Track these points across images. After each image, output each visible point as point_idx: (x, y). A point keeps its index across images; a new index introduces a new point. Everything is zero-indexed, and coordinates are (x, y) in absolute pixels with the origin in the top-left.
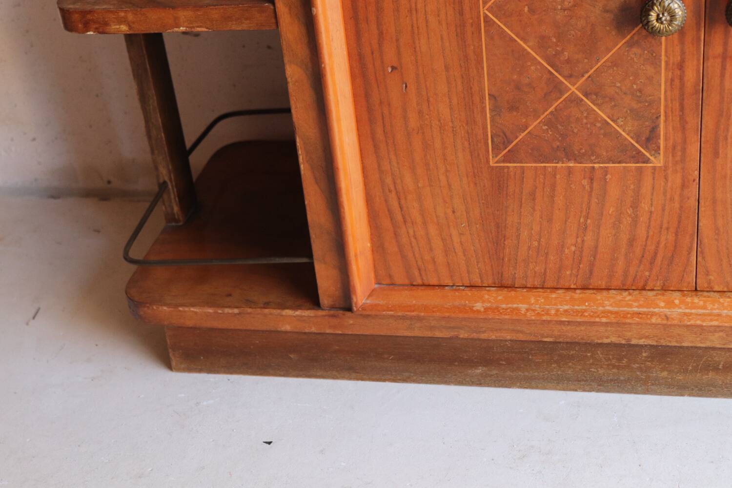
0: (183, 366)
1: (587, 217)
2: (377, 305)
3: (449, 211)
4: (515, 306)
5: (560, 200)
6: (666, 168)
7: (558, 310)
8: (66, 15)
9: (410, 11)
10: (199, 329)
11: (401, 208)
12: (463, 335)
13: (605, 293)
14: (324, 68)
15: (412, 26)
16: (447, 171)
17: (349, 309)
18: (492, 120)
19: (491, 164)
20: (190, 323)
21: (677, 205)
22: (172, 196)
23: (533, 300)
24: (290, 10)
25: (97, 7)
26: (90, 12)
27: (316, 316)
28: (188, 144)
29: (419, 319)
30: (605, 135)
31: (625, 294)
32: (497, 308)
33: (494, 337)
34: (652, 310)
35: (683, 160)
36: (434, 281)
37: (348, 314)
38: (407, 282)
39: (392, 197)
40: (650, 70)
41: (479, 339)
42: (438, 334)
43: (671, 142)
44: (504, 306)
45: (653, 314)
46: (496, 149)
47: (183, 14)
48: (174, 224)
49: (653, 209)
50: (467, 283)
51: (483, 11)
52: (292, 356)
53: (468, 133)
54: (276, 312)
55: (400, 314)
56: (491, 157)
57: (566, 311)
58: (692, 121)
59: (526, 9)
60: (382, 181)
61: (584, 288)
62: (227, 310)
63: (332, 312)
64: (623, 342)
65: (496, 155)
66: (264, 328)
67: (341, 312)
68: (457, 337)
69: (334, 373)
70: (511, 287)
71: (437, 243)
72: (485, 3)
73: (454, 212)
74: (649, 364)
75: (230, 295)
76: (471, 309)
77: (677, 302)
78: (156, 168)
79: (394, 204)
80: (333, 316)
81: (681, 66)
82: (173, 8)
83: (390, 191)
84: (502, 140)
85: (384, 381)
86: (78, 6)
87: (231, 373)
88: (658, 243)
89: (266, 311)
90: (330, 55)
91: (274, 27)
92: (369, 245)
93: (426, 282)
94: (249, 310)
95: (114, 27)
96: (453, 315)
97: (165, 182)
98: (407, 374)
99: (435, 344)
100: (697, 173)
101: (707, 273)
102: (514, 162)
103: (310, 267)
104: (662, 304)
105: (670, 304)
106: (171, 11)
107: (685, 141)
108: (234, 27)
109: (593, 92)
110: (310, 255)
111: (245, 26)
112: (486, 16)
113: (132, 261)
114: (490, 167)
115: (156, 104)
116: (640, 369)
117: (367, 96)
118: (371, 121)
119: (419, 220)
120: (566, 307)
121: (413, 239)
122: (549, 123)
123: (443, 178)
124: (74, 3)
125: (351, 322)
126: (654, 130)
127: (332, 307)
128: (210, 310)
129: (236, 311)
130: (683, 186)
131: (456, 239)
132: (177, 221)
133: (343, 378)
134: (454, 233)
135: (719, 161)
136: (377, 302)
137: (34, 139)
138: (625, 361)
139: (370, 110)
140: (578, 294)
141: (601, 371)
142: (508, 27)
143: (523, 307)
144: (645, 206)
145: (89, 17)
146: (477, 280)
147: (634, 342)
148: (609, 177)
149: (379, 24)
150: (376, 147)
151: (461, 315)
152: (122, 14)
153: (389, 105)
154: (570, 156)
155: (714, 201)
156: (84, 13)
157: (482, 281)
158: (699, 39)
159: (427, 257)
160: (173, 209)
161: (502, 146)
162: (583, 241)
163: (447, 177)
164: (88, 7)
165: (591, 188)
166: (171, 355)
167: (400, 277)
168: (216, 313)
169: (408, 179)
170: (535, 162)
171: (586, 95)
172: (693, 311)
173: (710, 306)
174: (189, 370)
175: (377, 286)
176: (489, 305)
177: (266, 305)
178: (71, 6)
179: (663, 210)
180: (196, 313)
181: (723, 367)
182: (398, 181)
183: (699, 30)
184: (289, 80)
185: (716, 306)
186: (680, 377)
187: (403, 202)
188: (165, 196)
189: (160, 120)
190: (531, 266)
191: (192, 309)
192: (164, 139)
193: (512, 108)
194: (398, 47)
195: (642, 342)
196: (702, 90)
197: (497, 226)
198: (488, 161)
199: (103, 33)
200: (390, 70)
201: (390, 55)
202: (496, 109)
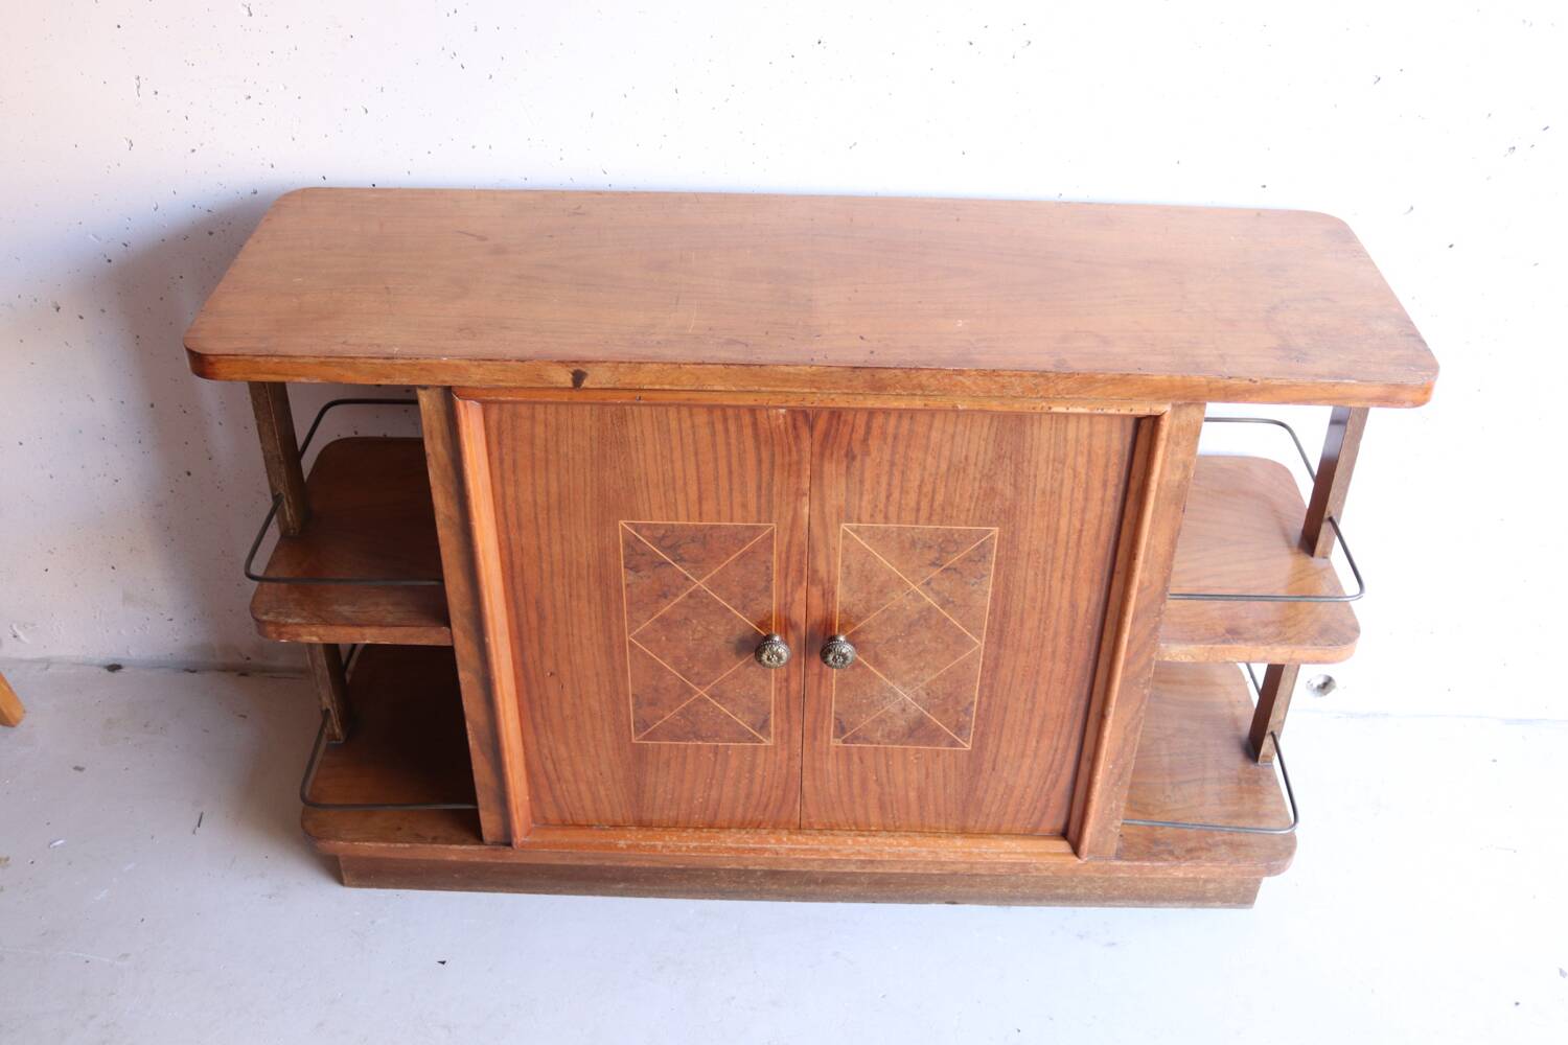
1: (712, 779)
2: (535, 843)
3: (598, 774)
4: (652, 843)
5: (690, 767)
6: (775, 747)
7: (688, 847)
8: (260, 624)
9: (567, 635)
11: (556, 771)
12: (608, 862)
13: (727, 832)
14: (494, 679)
15: (569, 646)
16: (596, 746)
17: (509, 844)
18: (635, 711)
19: (634, 741)
20: (365, 854)
21: (784, 771)
22: (335, 722)
23: (667, 838)
24: (465, 634)
25: (290, 621)
26: (284, 625)
27: (479, 850)
29: (571, 853)
30: (727, 724)
31: (743, 832)
32: (637, 845)
33: (634, 865)
34: (765, 846)
35: (789, 741)
36: (583, 822)
37: (508, 848)
38: (559, 823)
39: (548, 762)
40: (763, 682)
41: (622, 866)
42: (586, 863)
43: (779, 730)
44: (643, 843)
45: (766, 850)
46: (638, 732)
48: (334, 742)
49: (766, 774)
50: (611, 823)
51: (628, 638)
52: (456, 876)
53: (614, 720)
54: (444, 846)
55: (554, 850)
56: (633, 738)
57: (695, 848)
58: (796, 715)
59: (664, 638)
60: (540, 751)
61: (710, 826)
62: (399, 845)
63: (494, 847)
64: (742, 868)
65: (637, 736)
66: (431, 858)
67: (502, 847)
68: (603, 866)
69: (494, 888)
70: (649, 827)
71: (587, 796)
72: (629, 633)
73: (601, 774)
74: (763, 880)
75: (399, 829)
76: (615, 845)
77: (785, 839)
79: (549, 766)
80: (496, 850)
81: (787, 680)
82: (361, 626)
83: (547, 758)
84: (643, 725)
87: (399, 887)
88: (769, 798)
89: (435, 846)
90: (499, 670)
91: (450, 644)
92: (528, 797)
93: (576, 823)
94: (419, 845)
95: (306, 638)
97: (328, 710)
100: (800, 750)
101: (809, 817)
102: (653, 741)
103: (476, 813)
104: (773, 841)
105: (779, 841)
106: (359, 629)
107: (790, 729)
108: (414, 643)
109: (719, 695)
110: (475, 802)
111: (424, 642)
112: (630, 642)
114: (635, 744)
116: (756, 884)
117: (529, 691)
118: (532, 710)
119: (571, 779)
120: (695, 844)
121: (566, 794)
122: (681, 714)
125: (511, 854)
126: (766, 721)
127: (494, 843)
128: (384, 845)
129: (407, 845)
130: (790, 759)
131: (602, 793)
133: (502, 891)
134: (601, 788)
135: (817, 743)
136: (534, 840)
137: (171, 620)
138: (743, 878)
139: (531, 701)
140: (705, 833)
141: (724, 886)
142: (649, 650)
143: (659, 844)
144: (759, 771)
145: (283, 630)
146: (619, 819)
147: (750, 868)
148: (730, 752)
149: (540, 643)
150: (535, 728)
151: (606, 851)
153: (548, 699)
154: (698, 737)
155: (814, 770)
156: (278, 625)
157: (624, 822)
158: (801, 663)
159: (578, 806)
160: (334, 731)
161: (641, 729)
162: (709, 795)
163: (596, 750)
164: (282, 620)
165: (716, 760)
166: (344, 875)
167: (552, 815)
168: (389, 846)
169: (563, 751)
170: (672, 740)
171: (712, 697)
172: (798, 847)
173: (811, 843)
174: (360, 886)
175: (533, 825)
176: (629, 842)
177: (435, 840)
178: (261, 616)
179: (774, 774)
180: (370, 847)
181: (823, 881)
182: (554, 753)
183: (800, 657)
185: (816, 842)
186: (787, 888)
187: (557, 766)
190: (666, 812)
193: (652, 703)
194: (556, 659)
195: (757, 867)
196: (803, 695)
197: (638, 784)
198: (630, 741)
200: (549, 674)
201: (549, 664)
202: (638, 705)
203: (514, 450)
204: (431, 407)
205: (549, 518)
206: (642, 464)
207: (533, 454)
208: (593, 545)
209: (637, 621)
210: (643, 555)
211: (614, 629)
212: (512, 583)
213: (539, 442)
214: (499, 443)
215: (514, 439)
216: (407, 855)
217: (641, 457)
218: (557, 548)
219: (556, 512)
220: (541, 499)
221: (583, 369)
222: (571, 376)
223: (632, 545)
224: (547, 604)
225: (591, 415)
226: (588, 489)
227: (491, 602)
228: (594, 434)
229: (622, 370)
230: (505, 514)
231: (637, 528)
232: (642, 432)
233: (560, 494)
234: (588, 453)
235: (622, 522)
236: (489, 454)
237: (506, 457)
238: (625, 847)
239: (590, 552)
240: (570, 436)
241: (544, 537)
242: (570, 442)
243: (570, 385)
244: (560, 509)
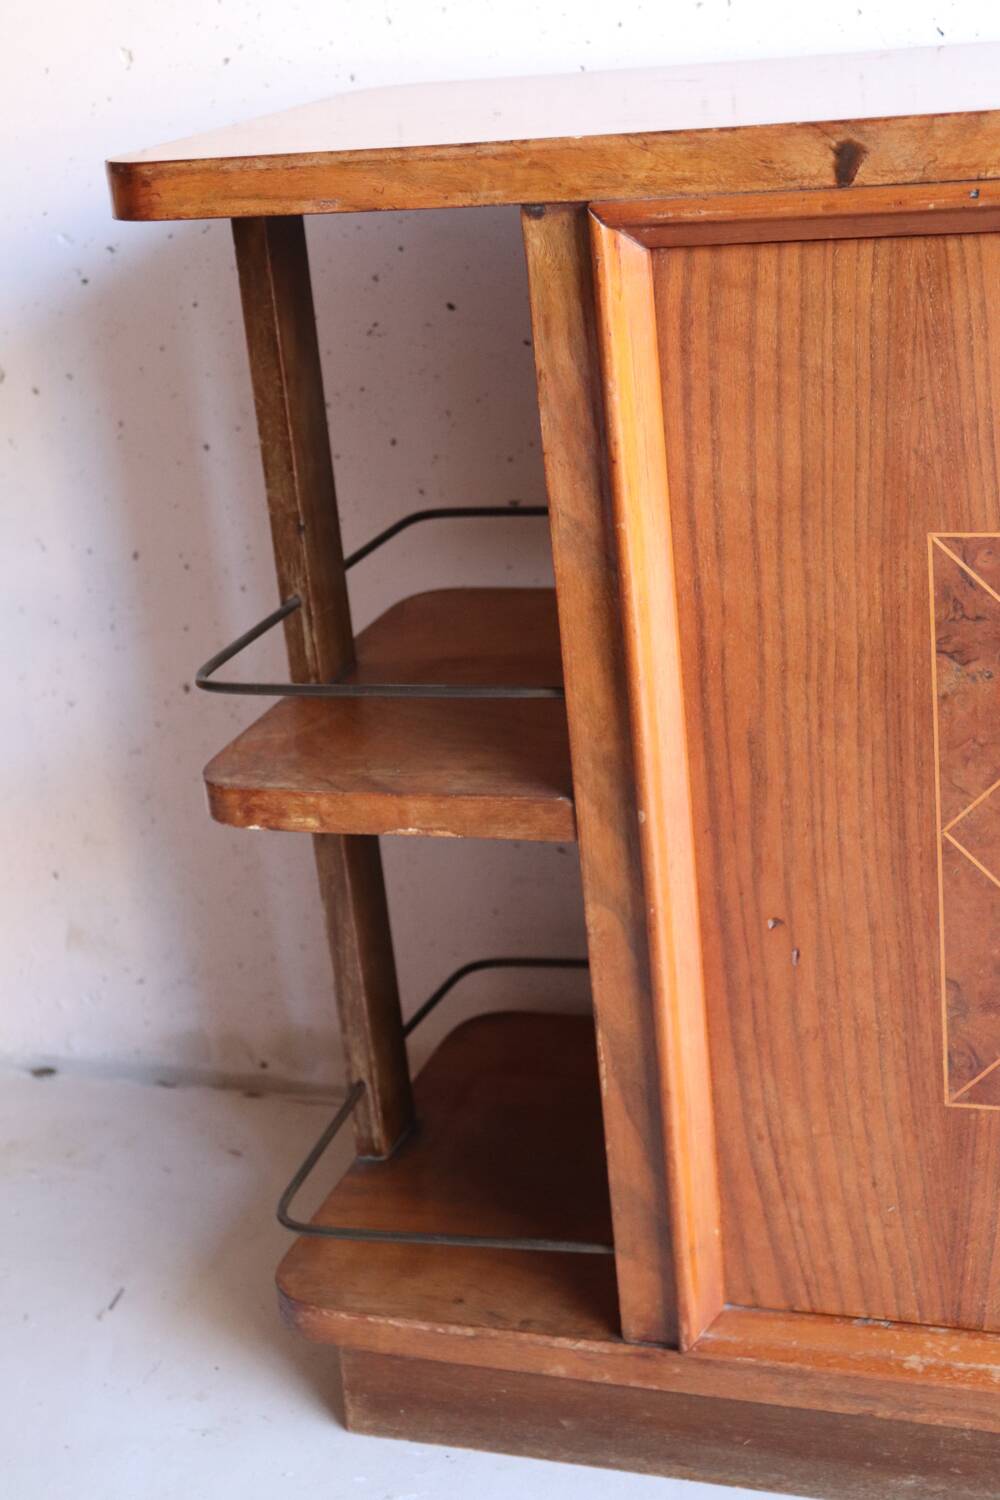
0: (367, 1423)
2: (727, 1343)
3: (867, 1182)
4: (982, 1366)
8: (215, 792)
9: (812, 825)
10: (402, 1358)
11: (779, 1170)
12: (883, 1412)
14: (655, 915)
15: (814, 852)
16: (865, 1109)
17: (674, 1346)
18: (952, 1025)
19: (947, 1102)
20: (384, 1347)
22: (372, 1108)
24: (600, 811)
25: (269, 785)
26: (258, 792)
27: (613, 1354)
28: (407, 1016)
29: (801, 1375)
32: (948, 1368)
33: (940, 1422)
36: (833, 1307)
37: (672, 1354)
38: (782, 1304)
39: (765, 1146)
41: (912, 1423)
42: (837, 1407)
44: (961, 1365)
46: (957, 1078)
47: (415, 806)
48: (370, 1157)
50: (894, 1314)
51: (942, 833)
52: (565, 1423)
53: (906, 1044)
54: (542, 1339)
55: (766, 1363)
56: (946, 1091)
60: (747, 1119)
62: (454, 1329)
63: (642, 1349)
65: (955, 1087)
66: (517, 1367)
67: (659, 1350)
68: (871, 1416)
69: (641, 1461)
70: (976, 1330)
71: (842, 1239)
72: (945, 821)
73: (874, 1184)
75: (461, 1301)
76: (900, 1364)
78: (348, 1057)
79: (767, 1161)
80: (645, 1356)
82: (399, 794)
83: (760, 1138)
84: (968, 1062)
85: (733, 1484)
86: (238, 781)
87: (453, 1444)
89: (524, 1337)
90: (667, 894)
91: (571, 838)
92: (717, 1232)
93: (819, 1309)
94: (494, 1333)
95: (295, 820)
96: (865, 1375)
97: (361, 1083)
98: (776, 1476)
99: (832, 1424)
102: (989, 1103)
103: (608, 1265)
106: (395, 800)
108: (500, 834)
110: (610, 1242)
111: (520, 832)
112: (946, 844)
113: (293, 1226)
114: (946, 1108)
115: (356, 945)
117: (728, 966)
118: (733, 1011)
119: (810, 1193)
121: (798, 1229)
123: (856, 1120)
124: (231, 775)
125: (677, 1370)
127: (644, 1340)
128: (424, 1327)
129: (470, 1332)
131: (877, 1234)
132: (377, 1153)
133: (656, 1472)
134: (874, 1221)
136: (726, 1337)
137: (142, 981)
139: (731, 990)
142: (985, 865)
145: (255, 800)
146: (913, 1314)
149: (755, 844)
150: (739, 1057)
151: (879, 1376)
152: (312, 800)
153: (766, 985)
156: (246, 793)
157: (922, 1316)
159: (822, 1263)
160: (370, 1129)
161: (965, 1071)
163: (865, 1119)
164: (255, 784)
166: (347, 1401)
167: (770, 1296)
168: (433, 1331)
169: (795, 1119)
174: (377, 1431)
175: (727, 1307)
176: (933, 1361)
177: (525, 1326)
178: (226, 780)
180: (397, 1329)
182: (776, 1121)
184: (591, 930)
187: (782, 1158)
188: (360, 1107)
189: (361, 975)
191: (391, 1322)
192: (365, 1007)
193: (989, 1006)
194: (787, 888)
197: (955, 1216)
198: (940, 1098)
199: (277, 828)
200: (770, 924)
201: (772, 902)
202: (959, 1007)
203: (713, 365)
204: (548, 261)
205: (780, 533)
206: (981, 389)
207: (752, 373)
208: (871, 598)
209: (963, 792)
210: (978, 618)
211: (912, 810)
212: (703, 691)
213: (765, 343)
214: (684, 350)
215: (715, 338)
216: (466, 1356)
217: (980, 367)
218: (794, 606)
219: (795, 514)
220: (766, 484)
221: (857, 139)
222: (831, 157)
223: (955, 594)
224: (772, 743)
225: (874, 268)
226: (865, 455)
227: (654, 728)
228: (880, 315)
229: (939, 134)
230: (692, 524)
231: (965, 549)
232: (983, 305)
233: (803, 471)
234: (865, 364)
235: (933, 537)
236: (664, 377)
237: (697, 384)
238: (920, 1369)
239: (864, 615)
240: (830, 324)
241: (770, 580)
242: (829, 340)
243: (830, 181)
244: (803, 508)
